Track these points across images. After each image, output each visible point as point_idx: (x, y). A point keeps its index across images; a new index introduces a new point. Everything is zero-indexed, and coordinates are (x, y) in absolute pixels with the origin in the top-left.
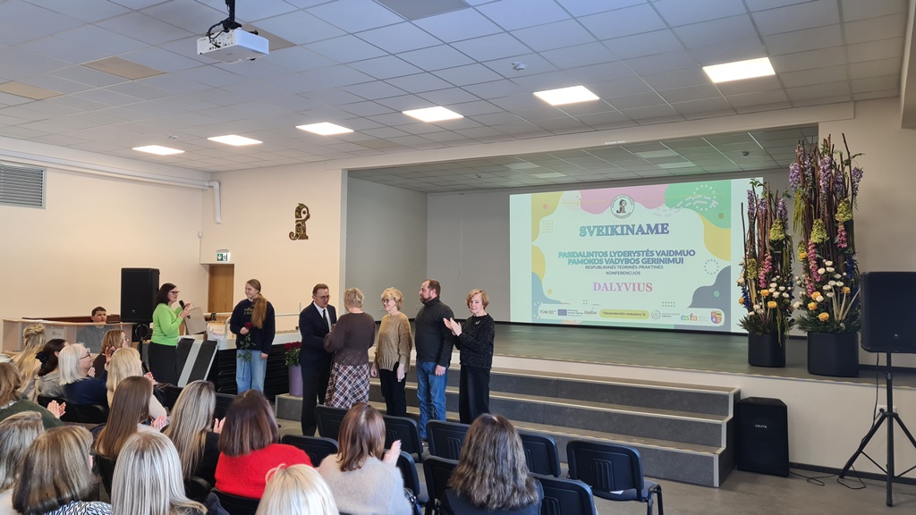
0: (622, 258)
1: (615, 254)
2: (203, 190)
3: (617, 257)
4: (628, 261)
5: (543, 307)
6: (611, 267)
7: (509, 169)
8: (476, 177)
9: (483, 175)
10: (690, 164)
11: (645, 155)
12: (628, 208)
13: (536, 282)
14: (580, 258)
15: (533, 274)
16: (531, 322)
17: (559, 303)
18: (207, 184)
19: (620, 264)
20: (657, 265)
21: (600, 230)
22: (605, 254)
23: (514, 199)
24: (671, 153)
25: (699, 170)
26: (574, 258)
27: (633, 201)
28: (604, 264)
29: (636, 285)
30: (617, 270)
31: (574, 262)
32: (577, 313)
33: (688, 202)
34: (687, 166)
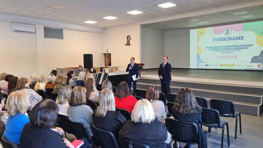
0: (227, 48)
1: (225, 47)
2: (102, 33)
3: (225, 48)
4: (229, 49)
5: (200, 64)
6: (223, 51)
7: (190, 22)
8: (179, 25)
9: (182, 24)
10: (252, 16)
11: (236, 14)
12: (229, 32)
13: (198, 56)
14: (213, 49)
15: (197, 54)
16: (196, 68)
17: (206, 62)
18: (103, 31)
19: (226, 50)
20: (239, 50)
21: (220, 40)
22: (221, 47)
23: (191, 31)
24: (246, 12)
25: (255, 18)
26: (210, 48)
27: (231, 29)
28: (221, 50)
29: (232, 56)
30: (225, 52)
31: (211, 50)
32: (211, 65)
33: (251, 28)
34: (251, 16)
